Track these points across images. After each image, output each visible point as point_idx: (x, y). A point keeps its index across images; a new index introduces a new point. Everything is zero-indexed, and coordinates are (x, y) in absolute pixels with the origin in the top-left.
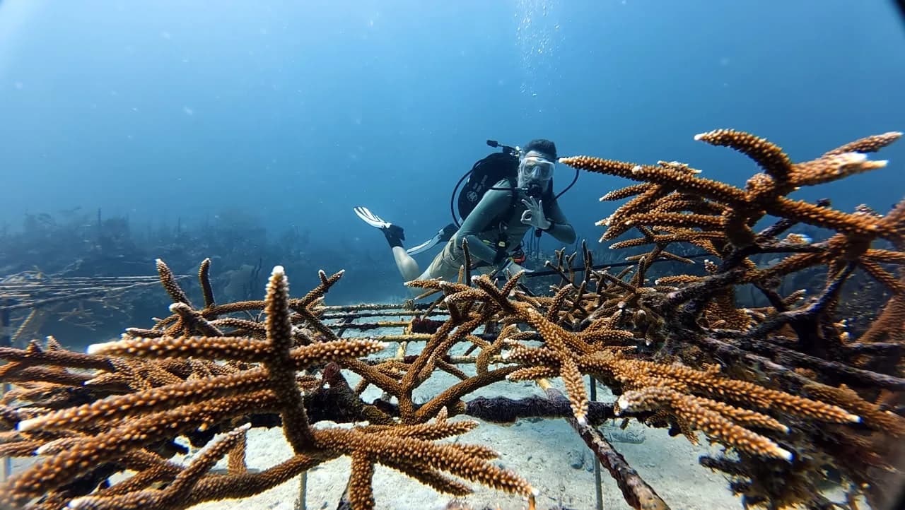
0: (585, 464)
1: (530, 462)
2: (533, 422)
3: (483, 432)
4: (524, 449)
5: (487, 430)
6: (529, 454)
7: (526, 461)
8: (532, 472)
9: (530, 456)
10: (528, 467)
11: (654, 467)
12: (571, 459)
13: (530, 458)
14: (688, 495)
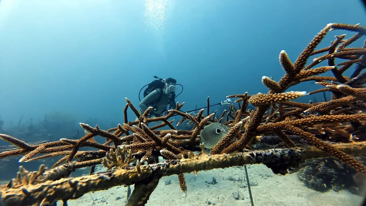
0: (240, 197)
1: (219, 199)
2: (214, 184)
3: (195, 191)
4: (215, 195)
5: (197, 190)
6: (217, 197)
7: (218, 199)
8: (221, 203)
9: (218, 197)
10: (219, 201)
11: (266, 193)
12: (234, 196)
13: (218, 198)
14: (282, 201)
